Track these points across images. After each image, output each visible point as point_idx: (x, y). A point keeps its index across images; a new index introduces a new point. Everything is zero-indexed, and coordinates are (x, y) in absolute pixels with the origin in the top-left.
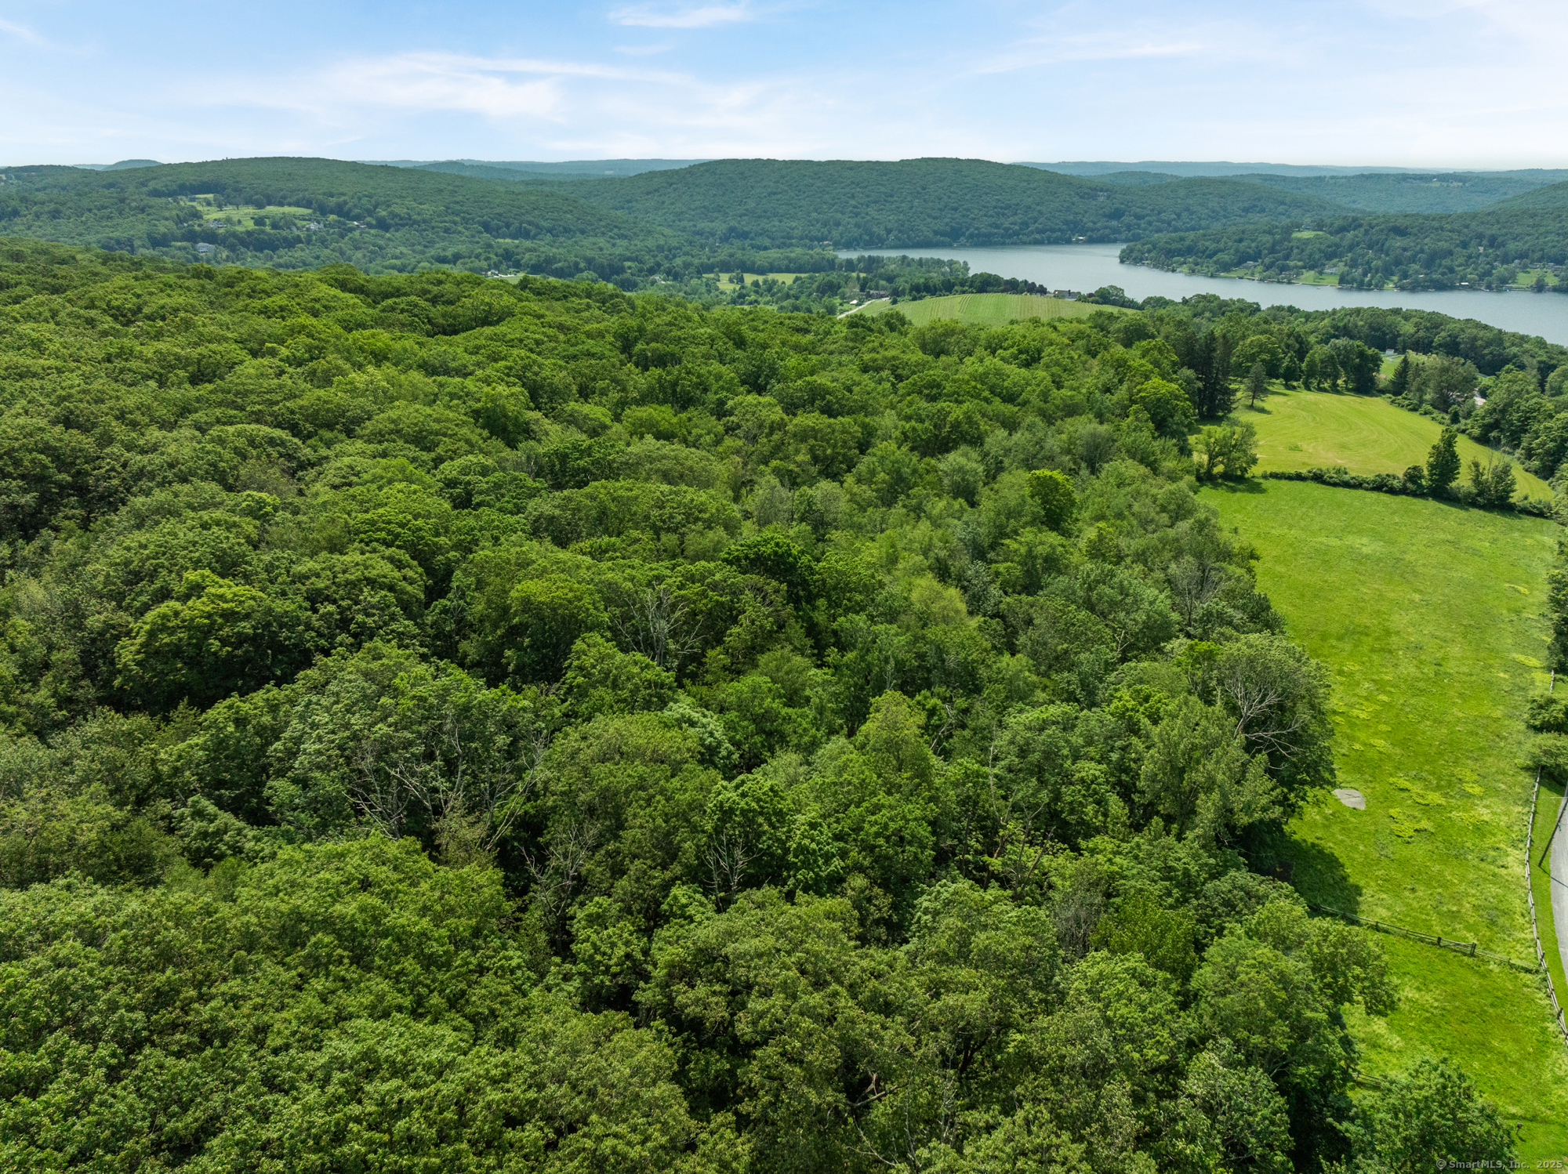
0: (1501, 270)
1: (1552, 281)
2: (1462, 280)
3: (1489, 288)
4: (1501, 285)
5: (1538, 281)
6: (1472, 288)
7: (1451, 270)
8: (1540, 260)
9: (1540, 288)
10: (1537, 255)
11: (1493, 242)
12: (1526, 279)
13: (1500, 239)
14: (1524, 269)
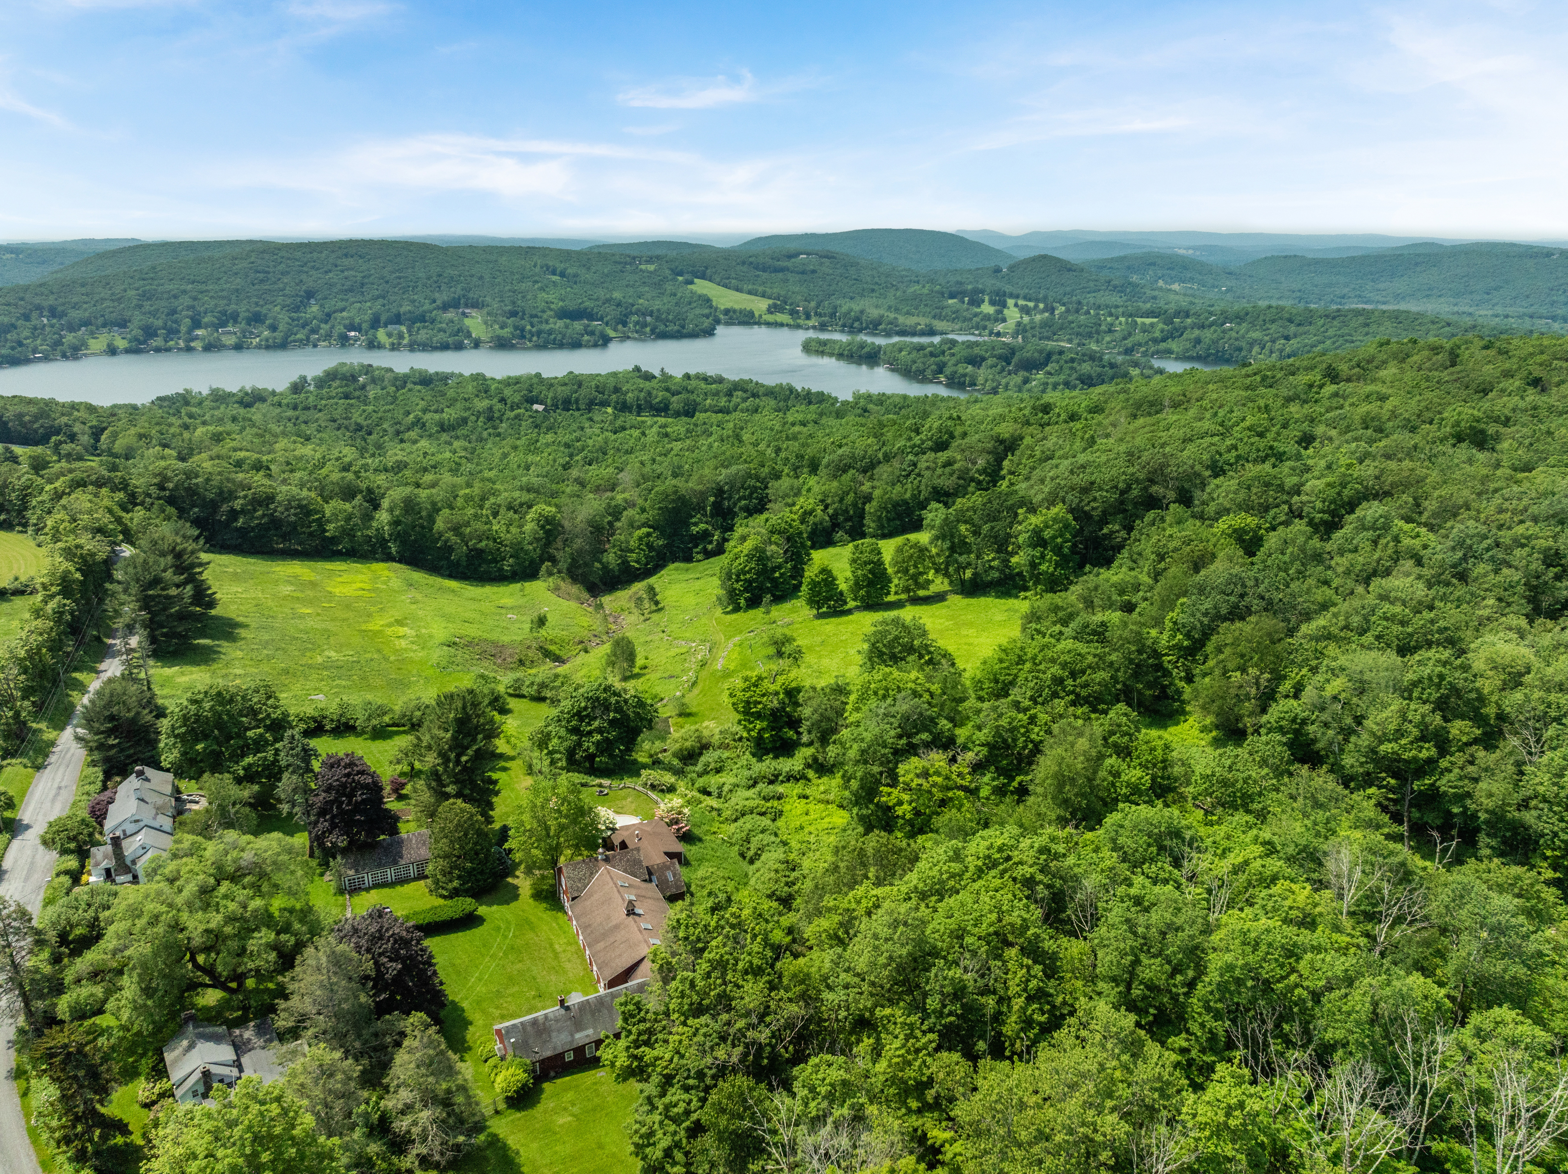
0: (70, 338)
1: (121, 344)
2: (35, 351)
3: (64, 356)
4: (74, 353)
5: (109, 345)
6: (46, 359)
7: (20, 344)
8: (104, 325)
9: (112, 351)
10: (100, 321)
11: (53, 313)
12: (98, 344)
13: (60, 309)
14: (92, 334)
